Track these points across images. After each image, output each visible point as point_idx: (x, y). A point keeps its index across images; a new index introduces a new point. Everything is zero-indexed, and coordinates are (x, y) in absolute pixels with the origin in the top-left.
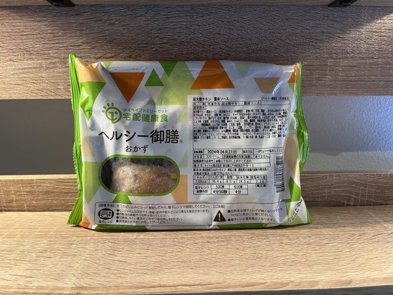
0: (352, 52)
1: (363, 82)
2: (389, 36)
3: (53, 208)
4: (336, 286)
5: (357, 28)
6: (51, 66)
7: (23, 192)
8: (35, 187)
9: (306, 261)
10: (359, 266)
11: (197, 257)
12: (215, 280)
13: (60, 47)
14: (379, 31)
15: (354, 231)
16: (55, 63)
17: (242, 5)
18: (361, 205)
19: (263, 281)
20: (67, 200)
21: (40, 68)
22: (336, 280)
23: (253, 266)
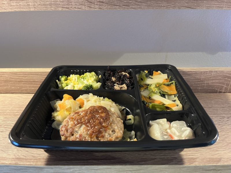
3: (13, 92)
15: (224, 114)
18: (229, 93)
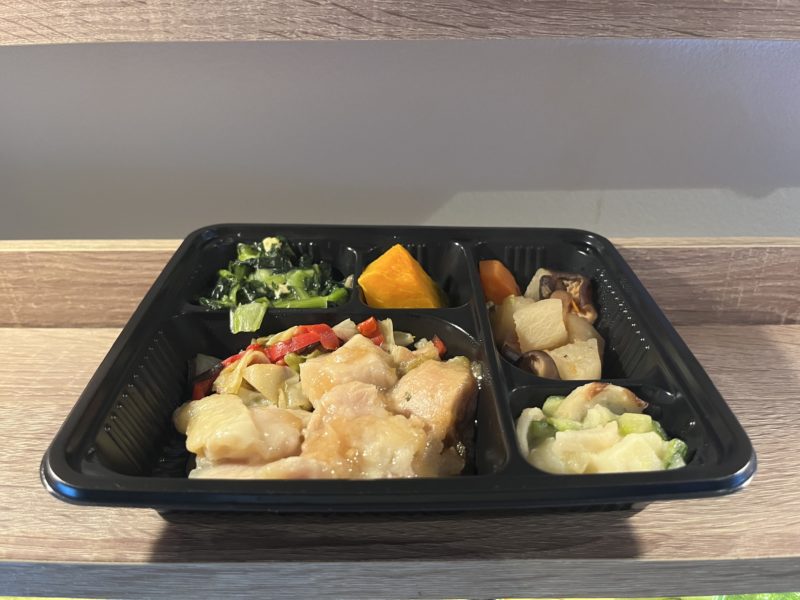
3: (80, 321)
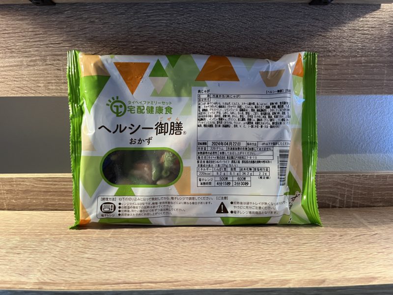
0: (334, 51)
1: (346, 81)
2: (372, 34)
3: (32, 208)
4: (307, 285)
5: (339, 26)
6: (32, 63)
7: (3, 190)
8: (15, 186)
9: (281, 260)
10: (336, 266)
11: (168, 255)
12: (183, 277)
13: (41, 45)
14: (362, 28)
15: (336, 231)
16: (35, 61)
17: (223, 4)
18: (346, 207)
19: (233, 279)
20: (47, 199)
21: (20, 66)
22: (309, 279)
23: (225, 264)
